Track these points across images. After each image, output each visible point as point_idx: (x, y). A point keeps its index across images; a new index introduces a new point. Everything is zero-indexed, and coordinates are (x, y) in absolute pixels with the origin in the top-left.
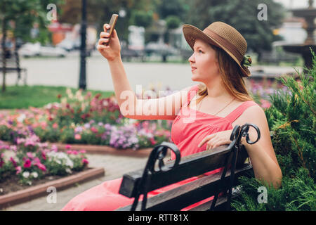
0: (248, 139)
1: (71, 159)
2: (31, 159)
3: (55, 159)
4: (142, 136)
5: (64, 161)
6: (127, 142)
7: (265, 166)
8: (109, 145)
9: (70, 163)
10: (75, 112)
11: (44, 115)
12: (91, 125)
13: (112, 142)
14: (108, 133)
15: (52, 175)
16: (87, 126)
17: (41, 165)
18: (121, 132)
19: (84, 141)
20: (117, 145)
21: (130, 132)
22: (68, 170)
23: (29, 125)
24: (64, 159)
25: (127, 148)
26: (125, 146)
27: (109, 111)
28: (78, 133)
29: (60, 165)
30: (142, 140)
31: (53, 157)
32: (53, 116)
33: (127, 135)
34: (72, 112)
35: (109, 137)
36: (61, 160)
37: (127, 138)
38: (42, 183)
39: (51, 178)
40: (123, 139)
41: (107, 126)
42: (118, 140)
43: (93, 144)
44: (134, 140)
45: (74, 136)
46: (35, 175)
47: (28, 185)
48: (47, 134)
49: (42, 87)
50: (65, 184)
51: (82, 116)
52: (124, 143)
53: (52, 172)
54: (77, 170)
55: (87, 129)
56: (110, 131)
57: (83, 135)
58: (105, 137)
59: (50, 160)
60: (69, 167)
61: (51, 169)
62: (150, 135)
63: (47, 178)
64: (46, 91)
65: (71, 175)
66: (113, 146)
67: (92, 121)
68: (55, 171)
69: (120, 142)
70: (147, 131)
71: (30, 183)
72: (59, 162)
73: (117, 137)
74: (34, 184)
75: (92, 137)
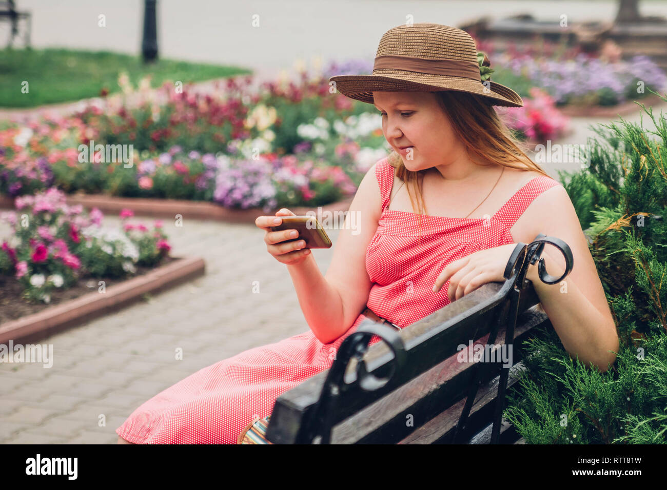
0: (542, 271)
1: (133, 240)
2: (47, 242)
3: (99, 243)
4: (284, 183)
5: (118, 248)
6: (251, 195)
7: (581, 322)
8: (212, 200)
9: (132, 252)
10: (139, 125)
11: (71, 129)
12: (174, 157)
13: (219, 194)
14: (211, 175)
15: (94, 276)
16: (165, 158)
17: (70, 258)
18: (239, 173)
19: (159, 192)
20: (229, 201)
21: (256, 173)
22: (128, 267)
23: (42, 154)
24: (118, 242)
25: (251, 208)
26: (246, 203)
27: (210, 123)
28: (146, 174)
29: (111, 257)
30: (283, 190)
31: (95, 239)
32: (90, 134)
33: (251, 179)
34: (132, 124)
35: (212, 183)
36: (113, 245)
37: (252, 186)
38: (74, 297)
39: (91, 284)
40: (242, 188)
41: (208, 159)
42: (231, 191)
43: (179, 197)
44: (266, 190)
45: (137, 181)
46: (57, 280)
47: (43, 302)
48: (80, 174)
49: (64, 53)
50: (122, 298)
51: (152, 133)
52: (245, 197)
53: (93, 270)
54: (147, 264)
55: (165, 165)
56: (214, 170)
57: (156, 180)
58: (203, 184)
59: (89, 245)
60: (129, 259)
61: (91, 263)
62: (300, 180)
63: (82, 283)
64: (72, 63)
65: (133, 276)
66: (220, 203)
67: (177, 150)
68: (99, 268)
69: (237, 195)
70: (294, 172)
71: (47, 298)
72: (108, 250)
73: (229, 184)
74: (55, 301)
75: (176, 183)
